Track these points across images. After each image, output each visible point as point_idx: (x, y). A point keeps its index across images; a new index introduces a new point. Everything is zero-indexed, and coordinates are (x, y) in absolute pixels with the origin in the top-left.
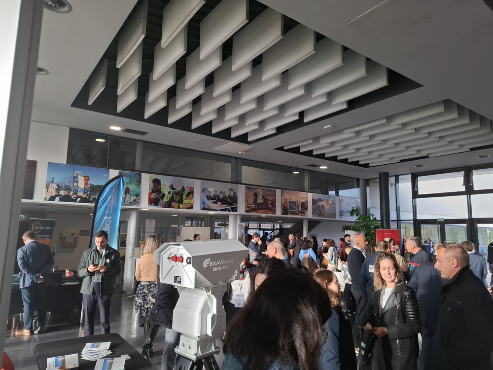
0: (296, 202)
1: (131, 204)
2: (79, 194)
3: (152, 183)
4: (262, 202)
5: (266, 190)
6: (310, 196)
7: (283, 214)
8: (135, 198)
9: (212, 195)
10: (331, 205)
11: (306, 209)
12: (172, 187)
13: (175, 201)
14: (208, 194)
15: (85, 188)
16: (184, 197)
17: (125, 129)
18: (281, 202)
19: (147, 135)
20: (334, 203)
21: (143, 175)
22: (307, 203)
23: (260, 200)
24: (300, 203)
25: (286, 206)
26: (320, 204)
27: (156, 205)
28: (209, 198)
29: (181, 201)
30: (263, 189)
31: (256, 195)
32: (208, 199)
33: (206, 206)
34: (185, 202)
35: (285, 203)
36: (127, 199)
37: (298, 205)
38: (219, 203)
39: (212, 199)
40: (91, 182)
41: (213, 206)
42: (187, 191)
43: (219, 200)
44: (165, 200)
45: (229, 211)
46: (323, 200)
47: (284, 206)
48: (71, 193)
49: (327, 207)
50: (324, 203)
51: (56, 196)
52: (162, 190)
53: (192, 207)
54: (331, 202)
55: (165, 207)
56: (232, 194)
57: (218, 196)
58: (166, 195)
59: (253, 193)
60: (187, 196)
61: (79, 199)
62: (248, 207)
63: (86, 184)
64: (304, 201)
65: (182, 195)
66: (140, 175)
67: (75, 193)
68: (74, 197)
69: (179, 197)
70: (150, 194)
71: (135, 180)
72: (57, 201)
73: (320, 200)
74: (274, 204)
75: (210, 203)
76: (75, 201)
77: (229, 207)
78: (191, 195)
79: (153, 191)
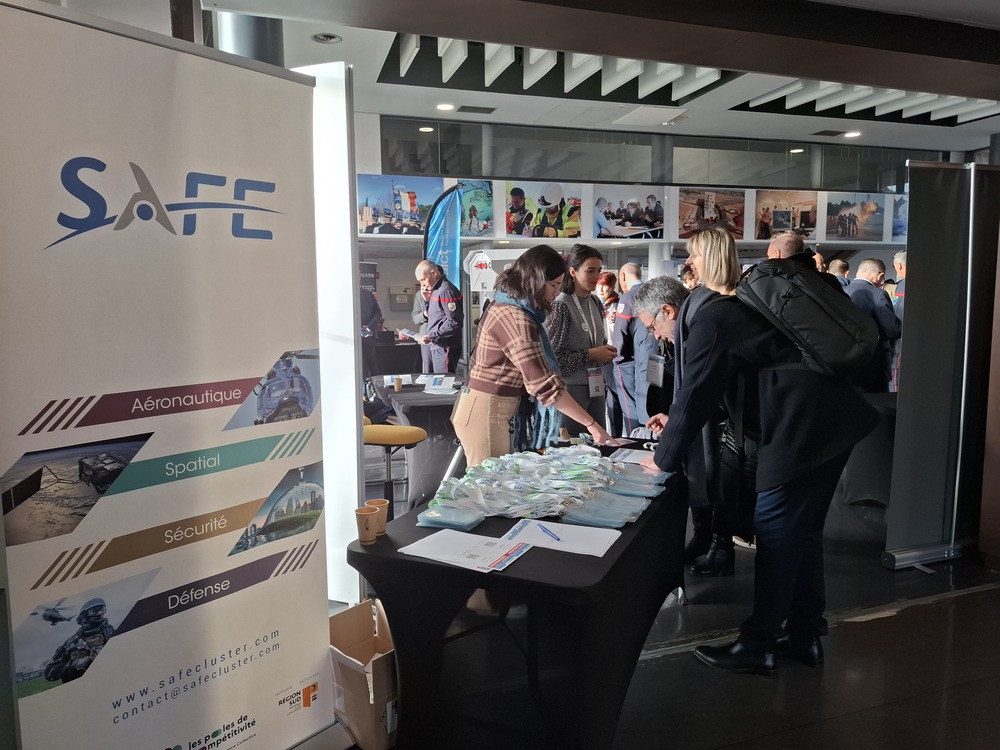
0: (788, 213)
1: (480, 233)
2: (405, 221)
3: (510, 197)
4: (714, 216)
5: (724, 193)
6: (823, 199)
7: (758, 238)
8: (485, 223)
9: (614, 210)
10: (874, 213)
11: (813, 225)
12: (543, 201)
13: (549, 225)
14: (606, 209)
15: (412, 211)
16: (565, 217)
17: (459, 106)
18: (756, 215)
19: (494, 113)
20: (880, 210)
21: (495, 182)
22: (816, 212)
23: (710, 214)
24: (799, 214)
25: (766, 221)
26: (846, 212)
27: (520, 232)
28: (609, 215)
29: (559, 225)
30: (717, 192)
31: (701, 205)
32: (608, 218)
33: (604, 232)
34: (566, 225)
35: (764, 216)
36: (474, 226)
37: (794, 219)
38: (628, 223)
39: (614, 217)
40: (418, 201)
41: (618, 230)
42: (569, 206)
43: (628, 219)
44: (533, 224)
45: (647, 237)
46: (854, 205)
47: (762, 222)
48: (394, 220)
49: (861, 219)
50: (855, 211)
51: (374, 225)
52: (526, 207)
53: (579, 234)
54: (873, 208)
55: (533, 236)
56: (653, 206)
57: (625, 211)
58: (534, 216)
59: (695, 201)
60: (569, 215)
61: (405, 229)
62: (685, 228)
63: (413, 205)
64: (808, 208)
65: (561, 213)
66: (490, 184)
67: (399, 220)
68: (397, 226)
69: (556, 217)
70: (508, 216)
71: (483, 193)
72: (376, 234)
73: (846, 205)
74: (739, 219)
75: (611, 226)
76: (400, 232)
77: (647, 230)
78: (576, 213)
79: (513, 210)
